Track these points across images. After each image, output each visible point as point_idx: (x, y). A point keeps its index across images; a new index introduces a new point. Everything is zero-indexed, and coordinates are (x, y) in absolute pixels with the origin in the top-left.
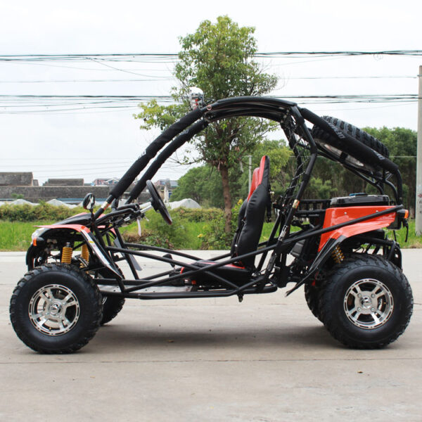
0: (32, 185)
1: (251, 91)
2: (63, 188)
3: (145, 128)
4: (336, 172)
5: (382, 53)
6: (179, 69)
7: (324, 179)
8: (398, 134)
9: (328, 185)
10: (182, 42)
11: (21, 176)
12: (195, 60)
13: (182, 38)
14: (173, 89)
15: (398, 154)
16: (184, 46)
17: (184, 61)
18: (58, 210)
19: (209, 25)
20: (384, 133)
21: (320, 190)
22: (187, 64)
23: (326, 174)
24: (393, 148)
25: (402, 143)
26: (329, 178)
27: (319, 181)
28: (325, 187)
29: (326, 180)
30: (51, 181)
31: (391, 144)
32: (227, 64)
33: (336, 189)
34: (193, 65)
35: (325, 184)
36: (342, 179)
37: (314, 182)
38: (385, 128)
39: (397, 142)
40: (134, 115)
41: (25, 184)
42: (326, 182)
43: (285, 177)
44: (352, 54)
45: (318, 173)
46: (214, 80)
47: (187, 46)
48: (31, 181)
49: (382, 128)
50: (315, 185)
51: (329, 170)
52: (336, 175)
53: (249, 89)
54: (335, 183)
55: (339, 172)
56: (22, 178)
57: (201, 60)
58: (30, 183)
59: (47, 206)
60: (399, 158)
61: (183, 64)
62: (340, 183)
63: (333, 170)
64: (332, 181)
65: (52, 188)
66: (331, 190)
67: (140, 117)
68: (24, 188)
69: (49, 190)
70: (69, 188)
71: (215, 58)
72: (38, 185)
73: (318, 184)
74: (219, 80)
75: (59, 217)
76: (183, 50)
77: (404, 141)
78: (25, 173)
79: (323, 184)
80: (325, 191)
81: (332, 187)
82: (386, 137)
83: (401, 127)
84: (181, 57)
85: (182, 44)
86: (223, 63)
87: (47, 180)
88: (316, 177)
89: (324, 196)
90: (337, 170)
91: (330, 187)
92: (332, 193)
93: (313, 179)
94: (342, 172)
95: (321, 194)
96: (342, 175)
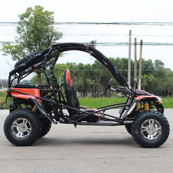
1: (51, 39)
4: (97, 77)
5: (110, 23)
6: (19, 29)
7: (92, 79)
8: (123, 60)
9: (94, 82)
10: (20, 17)
12: (25, 25)
13: (19, 15)
14: (16, 37)
15: (124, 69)
16: (20, 19)
17: (21, 25)
19: (31, 9)
20: (118, 60)
21: (90, 84)
22: (22, 26)
23: (93, 78)
24: (121, 66)
25: (125, 64)
26: (95, 79)
27: (90, 80)
28: (93, 83)
29: (93, 80)
31: (121, 65)
32: (39, 27)
33: (97, 84)
34: (25, 27)
36: (100, 80)
37: (88, 81)
38: (118, 58)
39: (123, 64)
42: (93, 81)
43: (75, 79)
44: (97, 24)
45: (90, 77)
46: (34, 34)
47: (22, 19)
49: (117, 58)
50: (88, 82)
51: (94, 76)
52: (97, 78)
53: (50, 38)
54: (97, 81)
55: (99, 77)
57: (28, 25)
60: (124, 71)
61: (20, 27)
62: (99, 81)
63: (96, 75)
64: (96, 80)
66: (95, 84)
67: (3, 50)
71: (35, 24)
73: (90, 82)
74: (36, 34)
76: (20, 20)
77: (126, 64)
79: (92, 82)
80: (93, 85)
81: (96, 83)
82: (118, 62)
83: (124, 58)
84: (19, 23)
85: (20, 18)
86: (38, 26)
88: (89, 79)
89: (92, 87)
90: (98, 76)
91: (95, 83)
92: (96, 86)
93: (87, 79)
94: (100, 77)
95: (91, 86)
96: (100, 78)
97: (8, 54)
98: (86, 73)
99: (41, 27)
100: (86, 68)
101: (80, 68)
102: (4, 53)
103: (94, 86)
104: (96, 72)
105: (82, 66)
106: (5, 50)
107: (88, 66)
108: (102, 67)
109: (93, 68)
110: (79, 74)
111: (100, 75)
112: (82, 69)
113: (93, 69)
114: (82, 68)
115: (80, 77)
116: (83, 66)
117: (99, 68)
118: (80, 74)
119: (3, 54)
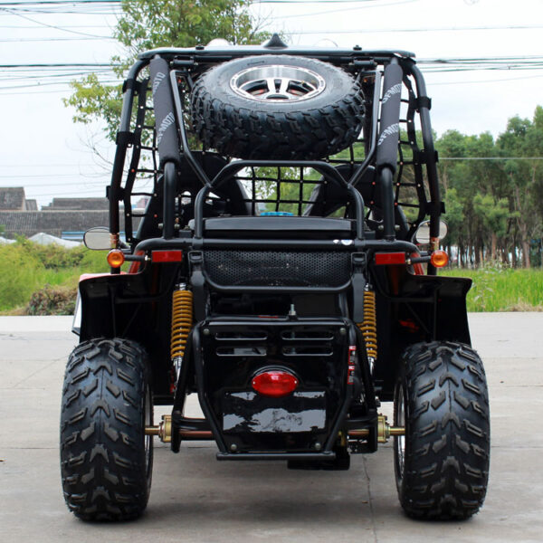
0: (24, 209)
2: (74, 214)
3: (80, 119)
4: (518, 185)
7: (498, 196)
9: (503, 206)
11: (4, 193)
12: (148, 13)
14: (113, 59)
17: (132, 14)
18: (47, 251)
21: (489, 216)
22: (135, 18)
27: (489, 199)
28: (499, 210)
29: (501, 197)
30: (58, 203)
32: (195, 19)
34: (145, 20)
35: (498, 206)
36: (529, 196)
37: (479, 202)
40: (64, 100)
41: (10, 208)
42: (500, 201)
45: (489, 187)
48: (21, 202)
50: (481, 207)
51: (506, 181)
52: (518, 189)
54: (517, 203)
55: (525, 184)
56: (7, 197)
58: (20, 206)
59: (29, 244)
61: (130, 19)
62: (526, 204)
63: (513, 181)
64: (511, 199)
65: (53, 214)
66: (509, 215)
67: (73, 103)
68: (8, 214)
69: (49, 218)
70: (84, 214)
72: (36, 208)
73: (487, 205)
75: (48, 262)
78: (11, 189)
79: (495, 205)
80: (499, 217)
81: (511, 210)
86: (191, 17)
87: (51, 201)
88: (485, 193)
89: (496, 225)
90: (521, 182)
91: (507, 210)
92: (512, 222)
93: (478, 196)
94: (529, 184)
95: (491, 223)
96: (529, 190)
97: (92, 116)
98: (475, 171)
99: (200, 19)
100: (475, 150)
101: (451, 151)
102: (79, 114)
103: (504, 224)
104: (515, 165)
105: (457, 145)
106: (83, 105)
107: (480, 144)
108: (538, 147)
109: (500, 150)
110: (445, 177)
111: (530, 180)
112: (458, 155)
113: (501, 155)
114: (457, 149)
115: (451, 188)
116: (462, 144)
117: (525, 149)
118: (450, 175)
119: (75, 118)
